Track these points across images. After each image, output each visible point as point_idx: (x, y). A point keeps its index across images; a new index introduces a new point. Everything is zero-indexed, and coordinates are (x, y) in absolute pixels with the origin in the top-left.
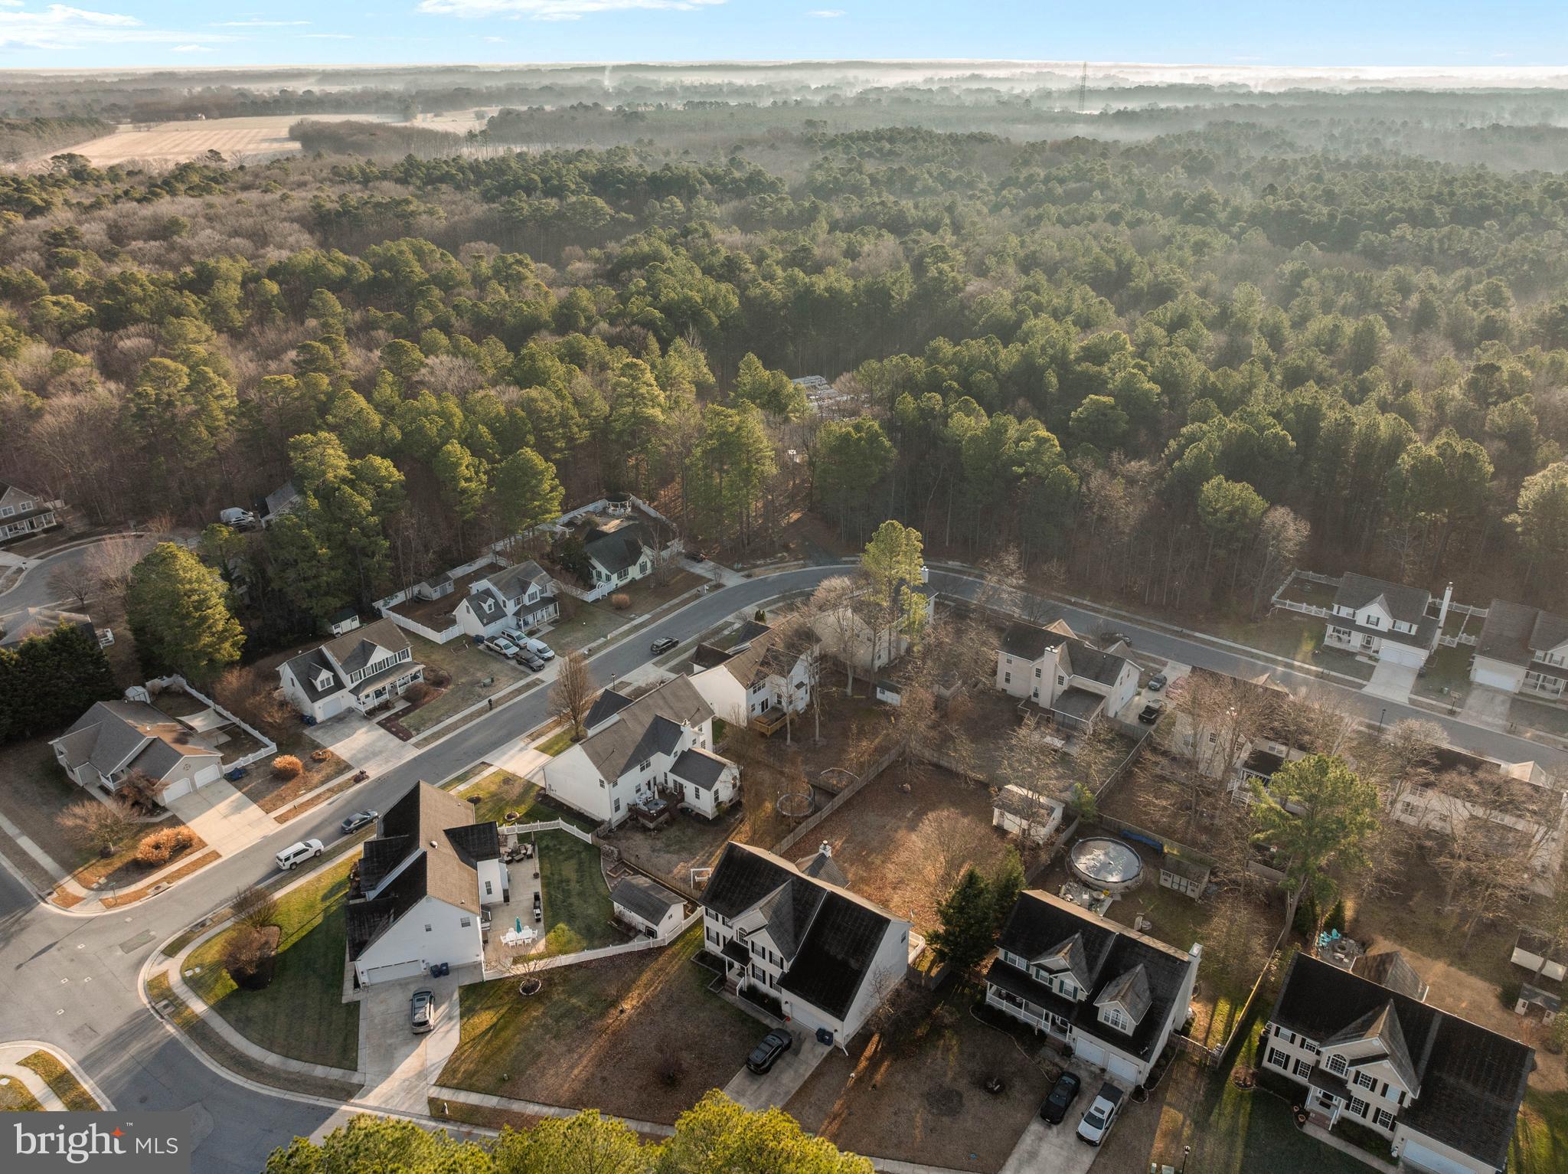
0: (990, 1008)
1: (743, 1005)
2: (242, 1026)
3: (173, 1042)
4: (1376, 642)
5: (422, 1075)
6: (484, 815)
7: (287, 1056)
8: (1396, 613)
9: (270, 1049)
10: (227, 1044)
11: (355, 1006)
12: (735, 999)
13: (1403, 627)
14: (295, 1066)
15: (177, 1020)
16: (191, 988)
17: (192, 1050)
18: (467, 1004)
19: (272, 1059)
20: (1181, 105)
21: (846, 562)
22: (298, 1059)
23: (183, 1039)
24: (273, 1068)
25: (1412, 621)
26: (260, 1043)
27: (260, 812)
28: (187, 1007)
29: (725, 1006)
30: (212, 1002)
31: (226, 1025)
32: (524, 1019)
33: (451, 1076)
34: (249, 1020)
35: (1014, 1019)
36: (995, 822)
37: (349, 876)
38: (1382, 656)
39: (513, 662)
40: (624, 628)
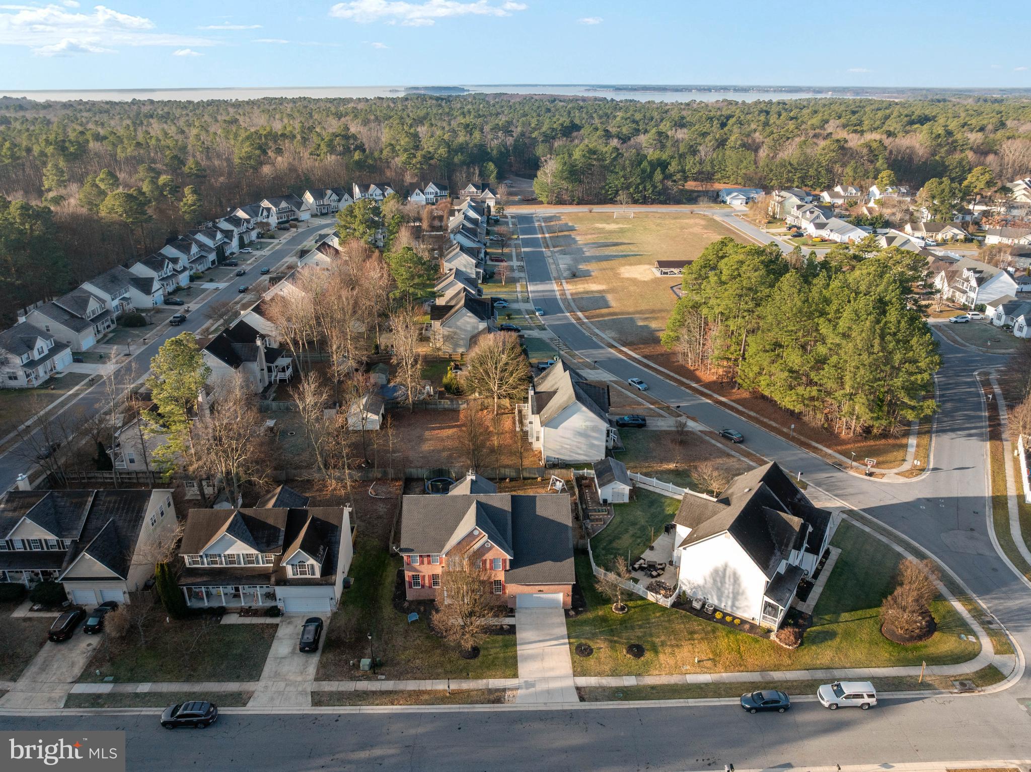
14: (883, 539)
16: (968, 625)
22: (880, 540)
28: (970, 611)
37: (801, 644)
38: (59, 369)
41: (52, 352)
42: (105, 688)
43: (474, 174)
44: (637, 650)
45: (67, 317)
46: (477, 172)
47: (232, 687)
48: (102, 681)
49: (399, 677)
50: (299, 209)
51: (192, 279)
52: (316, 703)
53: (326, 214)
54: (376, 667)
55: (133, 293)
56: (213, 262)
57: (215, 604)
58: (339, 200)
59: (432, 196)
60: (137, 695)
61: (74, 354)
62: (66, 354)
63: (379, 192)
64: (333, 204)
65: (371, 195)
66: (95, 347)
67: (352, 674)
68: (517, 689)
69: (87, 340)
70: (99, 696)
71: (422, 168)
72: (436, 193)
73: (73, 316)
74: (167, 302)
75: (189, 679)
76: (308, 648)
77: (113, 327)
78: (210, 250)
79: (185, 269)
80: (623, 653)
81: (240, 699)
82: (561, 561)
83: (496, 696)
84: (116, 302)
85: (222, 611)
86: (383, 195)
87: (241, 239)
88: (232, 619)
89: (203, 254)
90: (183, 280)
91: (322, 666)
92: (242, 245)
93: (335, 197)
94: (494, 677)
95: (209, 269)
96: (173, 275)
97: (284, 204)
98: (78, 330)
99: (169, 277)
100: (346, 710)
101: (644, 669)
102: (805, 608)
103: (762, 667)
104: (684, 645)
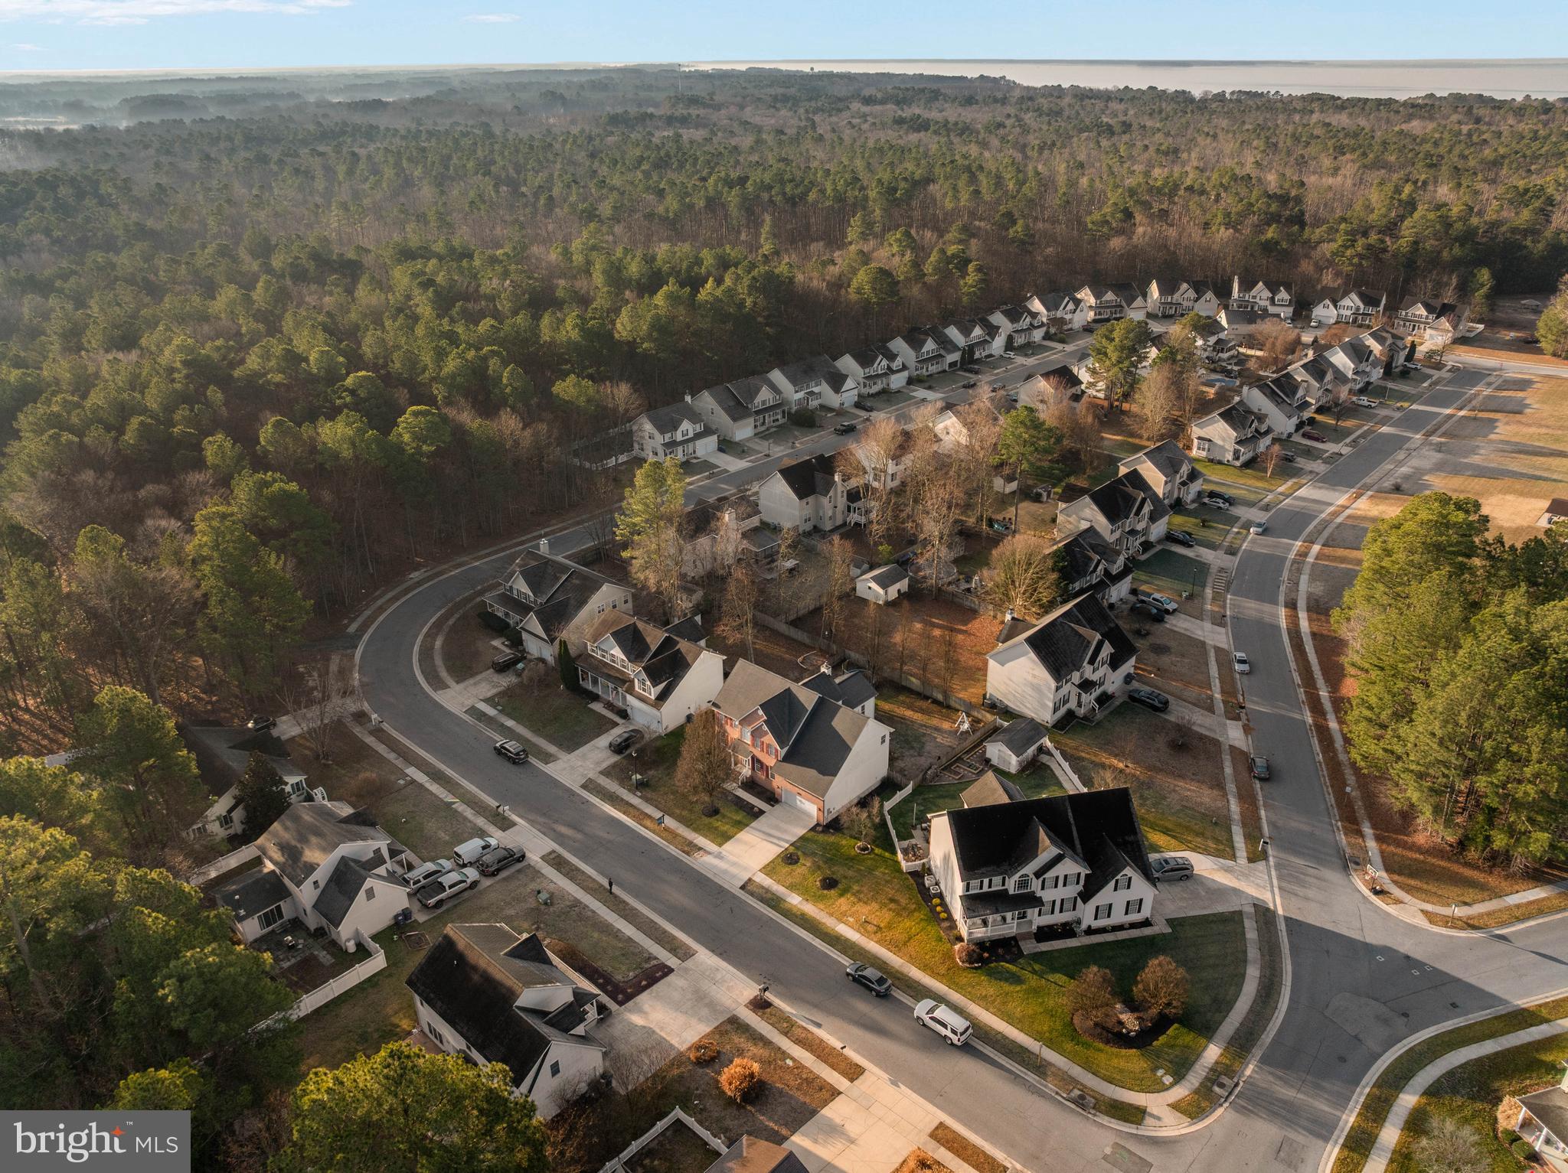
1: (1105, 712)
2: (1224, 1006)
3: (1264, 1060)
4: (696, 446)
5: (1228, 870)
7: (1245, 961)
8: (693, 423)
9: (1243, 976)
10: (1251, 1010)
11: (1170, 922)
12: (1099, 714)
13: (699, 428)
14: (1253, 953)
15: (1236, 1066)
16: (1188, 1070)
17: (1269, 1040)
19: (1253, 974)
21: (361, 631)
22: (1245, 952)
23: (1258, 1052)
24: (1262, 968)
25: (700, 422)
26: (1239, 986)
27: (842, 1101)
28: (1217, 1063)
30: (1203, 1041)
31: (1228, 1020)
32: (1151, 817)
33: (1225, 850)
34: (1215, 1000)
36: (882, 603)
37: (976, 968)
38: (699, 454)
39: (487, 882)
40: (434, 788)
41: (698, 436)
42: (491, 712)
43: (1447, 284)
44: (830, 884)
45: (732, 403)
46: (1454, 281)
47: (552, 749)
48: (495, 707)
49: (647, 800)
50: (1129, 305)
51: (910, 381)
52: (584, 787)
53: (1171, 316)
54: (641, 786)
55: (823, 388)
56: (952, 365)
57: (595, 690)
58: (1196, 300)
59: (1349, 313)
60: (502, 725)
61: (720, 442)
62: (712, 441)
63: (1267, 294)
64: (1185, 304)
65: (1254, 297)
66: (748, 439)
67: (623, 779)
68: (709, 853)
69: (743, 431)
70: (484, 714)
71: (1360, 264)
72: (1358, 309)
73: (739, 403)
74: (858, 405)
75: (537, 732)
76: (618, 748)
77: (781, 421)
78: (956, 348)
79: (904, 368)
80: (816, 880)
81: (548, 758)
82: (824, 774)
83: (691, 848)
84: (801, 395)
85: (596, 698)
86: (1272, 300)
87: (1010, 338)
88: (597, 707)
89: (942, 352)
90: (897, 381)
91: (614, 766)
92: (1009, 345)
93: (1191, 294)
94: (706, 836)
95: (944, 371)
96: (885, 374)
97: (1110, 296)
98: (735, 420)
99: (878, 376)
100: (595, 800)
101: (816, 899)
102: (1029, 947)
103: (912, 960)
104: (874, 904)
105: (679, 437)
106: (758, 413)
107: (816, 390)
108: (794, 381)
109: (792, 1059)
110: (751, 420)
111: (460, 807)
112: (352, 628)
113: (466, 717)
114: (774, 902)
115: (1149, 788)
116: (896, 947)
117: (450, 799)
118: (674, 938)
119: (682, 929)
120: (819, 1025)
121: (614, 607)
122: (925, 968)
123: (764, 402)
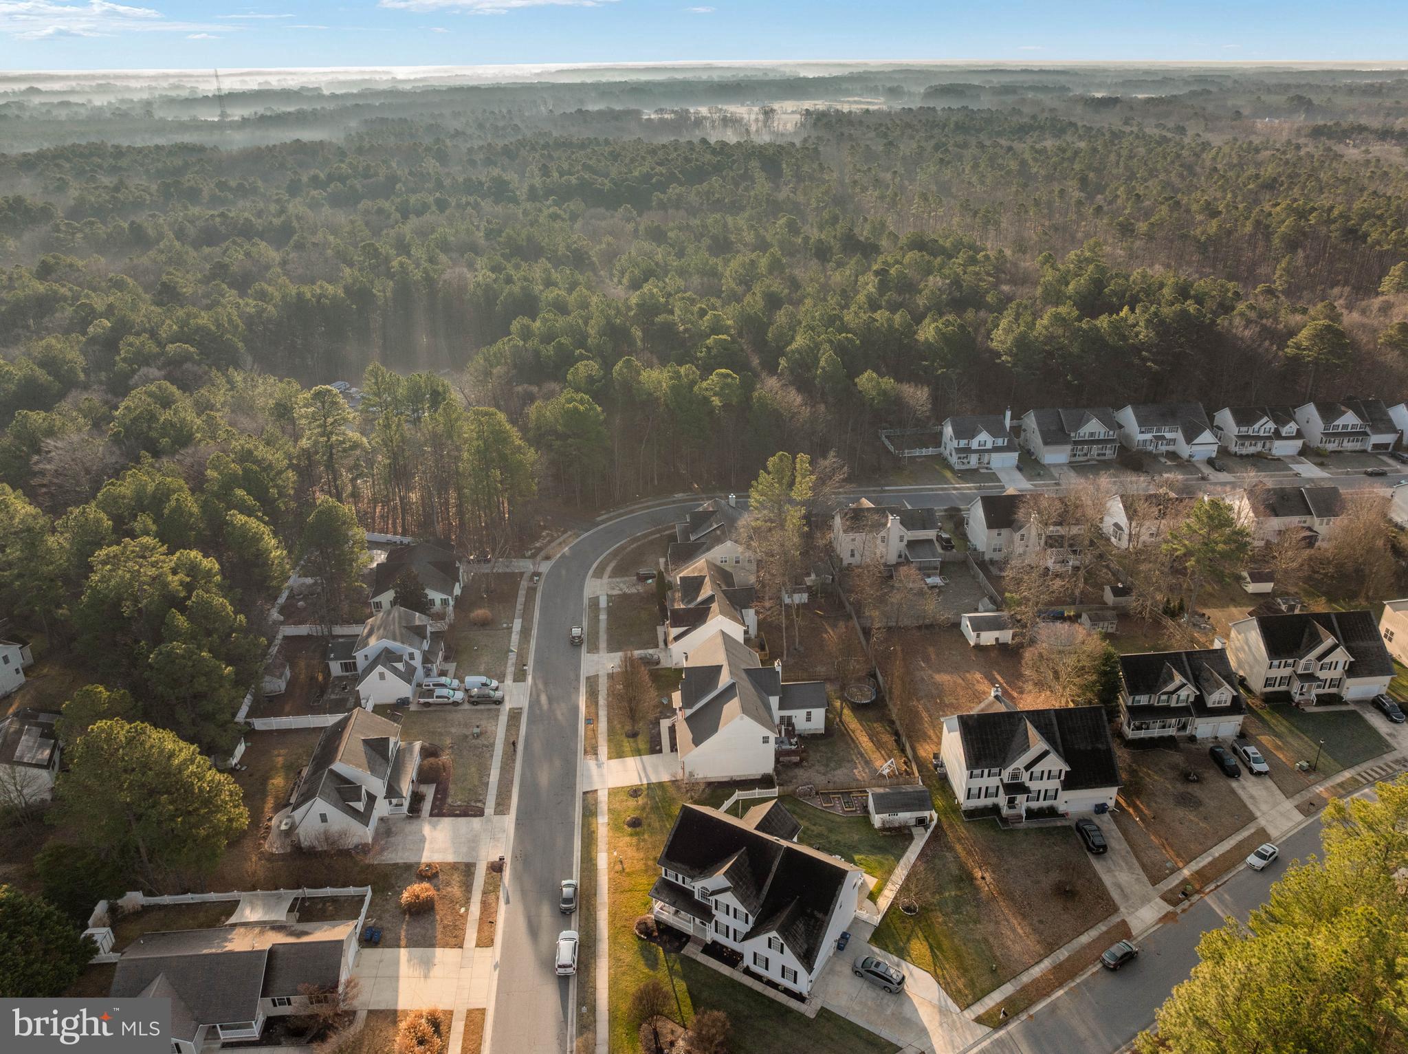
0: (1133, 740)
1: (1034, 824)
4: (986, 458)
5: (944, 1011)
6: (663, 827)
8: (994, 435)
11: (827, 1012)
12: (1024, 824)
13: (1000, 442)
18: (891, 947)
20: (291, 109)
21: (604, 522)
25: (1004, 437)
27: (455, 952)
29: (1027, 832)
32: (938, 929)
33: (966, 996)
35: (1152, 739)
36: (972, 644)
37: (640, 938)
38: (993, 465)
39: (467, 706)
40: (515, 638)
41: (996, 449)
42: (603, 604)
44: (634, 823)
45: (1052, 427)
47: (603, 645)
48: (607, 602)
49: (609, 705)
51: (1304, 452)
52: (588, 678)
55: (1176, 435)
61: (1021, 460)
62: (1012, 458)
66: (1060, 465)
67: (612, 686)
68: (596, 759)
69: (1055, 456)
70: (597, 604)
73: (1060, 428)
77: (1111, 456)
79: (1299, 436)
80: (630, 816)
81: (593, 649)
83: (592, 751)
84: (1146, 436)
90: (1283, 448)
91: (617, 673)
94: (608, 748)
96: (1269, 438)
98: (1046, 443)
99: (1258, 438)
100: (583, 690)
101: (615, 827)
102: (691, 950)
103: (613, 904)
104: (642, 855)
105: (974, 444)
106: (1076, 443)
107: (1168, 435)
108: (1143, 422)
109: (467, 910)
110: (1069, 448)
111: (512, 658)
112: (599, 519)
113: (586, 601)
114: (590, 812)
115: (977, 906)
116: (615, 889)
117: (514, 648)
118: (510, 797)
119: (520, 796)
120: (508, 902)
121: (737, 562)
122: (613, 916)
123: (1092, 434)
